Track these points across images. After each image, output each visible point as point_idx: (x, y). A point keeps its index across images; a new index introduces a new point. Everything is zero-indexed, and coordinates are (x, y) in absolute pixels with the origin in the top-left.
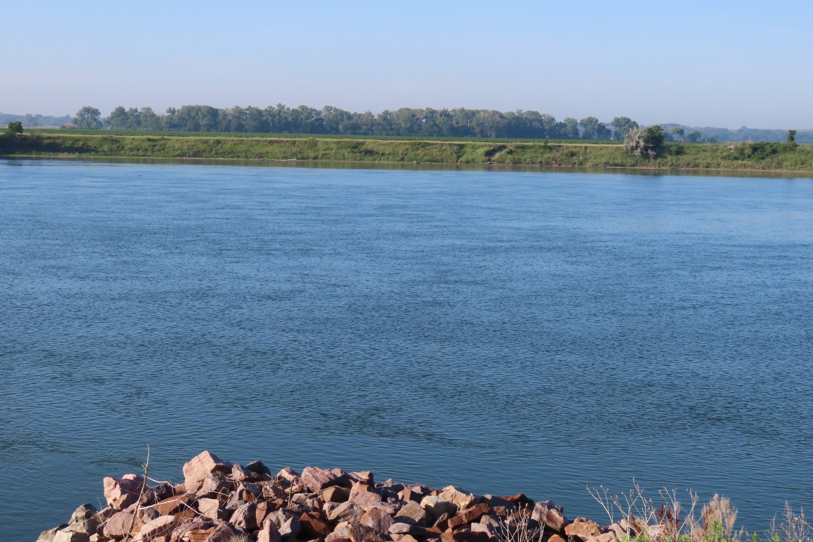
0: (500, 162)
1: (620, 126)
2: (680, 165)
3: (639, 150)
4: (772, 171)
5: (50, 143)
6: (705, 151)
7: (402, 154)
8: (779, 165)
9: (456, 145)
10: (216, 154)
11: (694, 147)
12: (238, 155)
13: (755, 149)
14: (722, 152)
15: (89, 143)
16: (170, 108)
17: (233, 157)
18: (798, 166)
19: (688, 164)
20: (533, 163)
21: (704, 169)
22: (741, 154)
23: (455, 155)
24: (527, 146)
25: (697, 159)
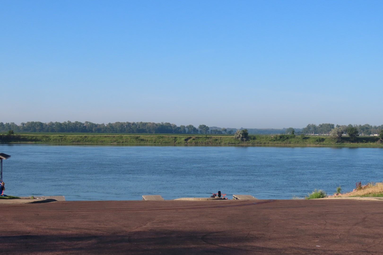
0: (190, 143)
1: (202, 128)
2: (255, 143)
3: (240, 138)
4: (288, 145)
5: (23, 138)
6: (263, 138)
7: (154, 141)
8: (290, 143)
9: (174, 137)
10: (86, 141)
11: (259, 137)
12: (94, 141)
13: (281, 137)
14: (269, 139)
15: (38, 138)
16: (22, 123)
17: (92, 142)
18: (296, 143)
19: (258, 143)
20: (202, 143)
21: (264, 145)
22: (276, 139)
23: (174, 141)
24: (199, 137)
25: (261, 141)
